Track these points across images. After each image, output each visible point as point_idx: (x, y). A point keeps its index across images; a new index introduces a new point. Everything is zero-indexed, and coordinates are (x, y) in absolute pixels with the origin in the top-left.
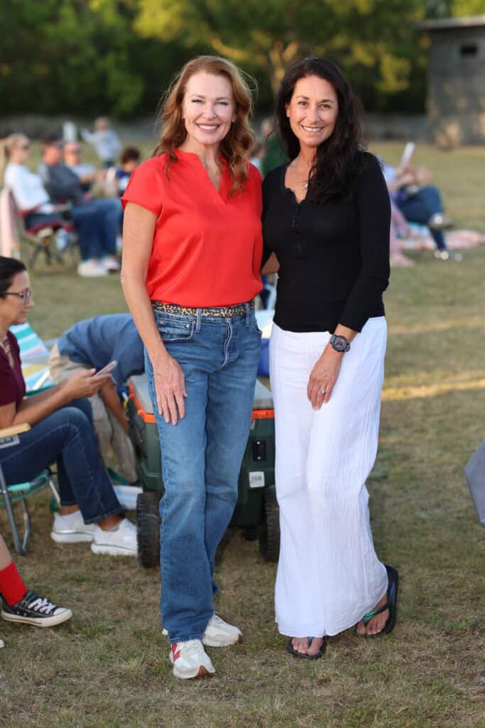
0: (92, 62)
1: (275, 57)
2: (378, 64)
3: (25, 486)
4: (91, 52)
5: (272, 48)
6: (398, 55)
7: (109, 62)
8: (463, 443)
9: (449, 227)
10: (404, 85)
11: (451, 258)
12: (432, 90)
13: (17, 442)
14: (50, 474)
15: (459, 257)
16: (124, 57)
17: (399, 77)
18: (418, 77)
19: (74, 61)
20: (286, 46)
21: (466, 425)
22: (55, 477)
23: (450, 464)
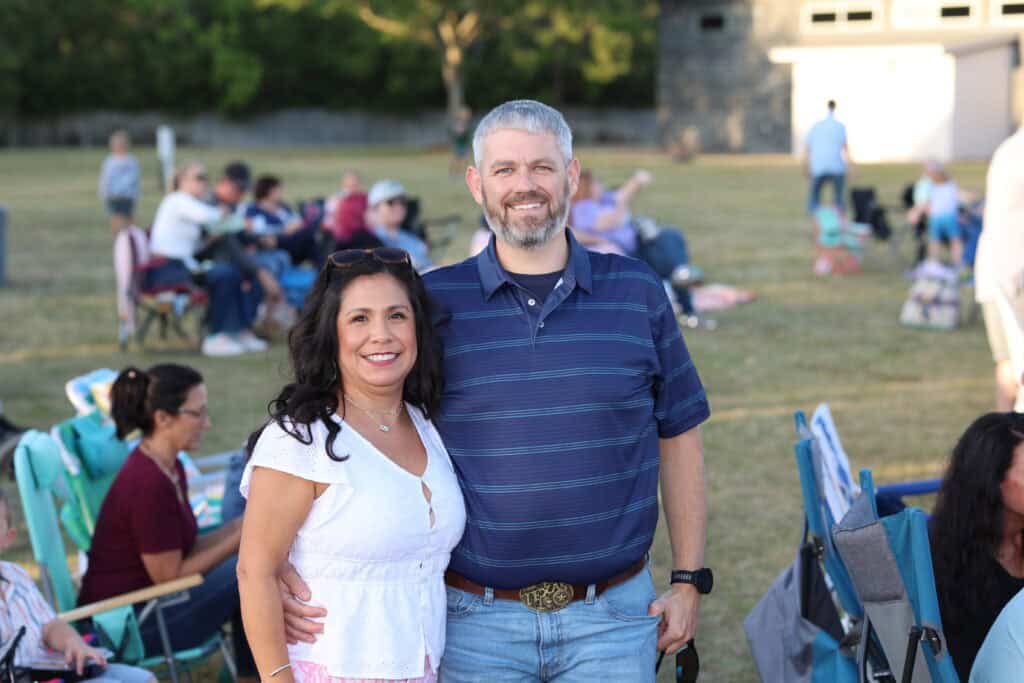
0: (189, 37)
1: (447, 32)
2: (587, 39)
3: (196, 652)
4: (188, 22)
5: (442, 18)
6: (617, 27)
7: (213, 37)
8: (732, 584)
9: (698, 283)
10: (624, 68)
11: (701, 326)
12: (663, 77)
13: (186, 598)
14: (224, 635)
15: (711, 324)
16: (234, 29)
17: (616, 56)
18: (643, 56)
19: (165, 35)
20: (460, 17)
21: (734, 561)
22: (229, 639)
23: (716, 612)
